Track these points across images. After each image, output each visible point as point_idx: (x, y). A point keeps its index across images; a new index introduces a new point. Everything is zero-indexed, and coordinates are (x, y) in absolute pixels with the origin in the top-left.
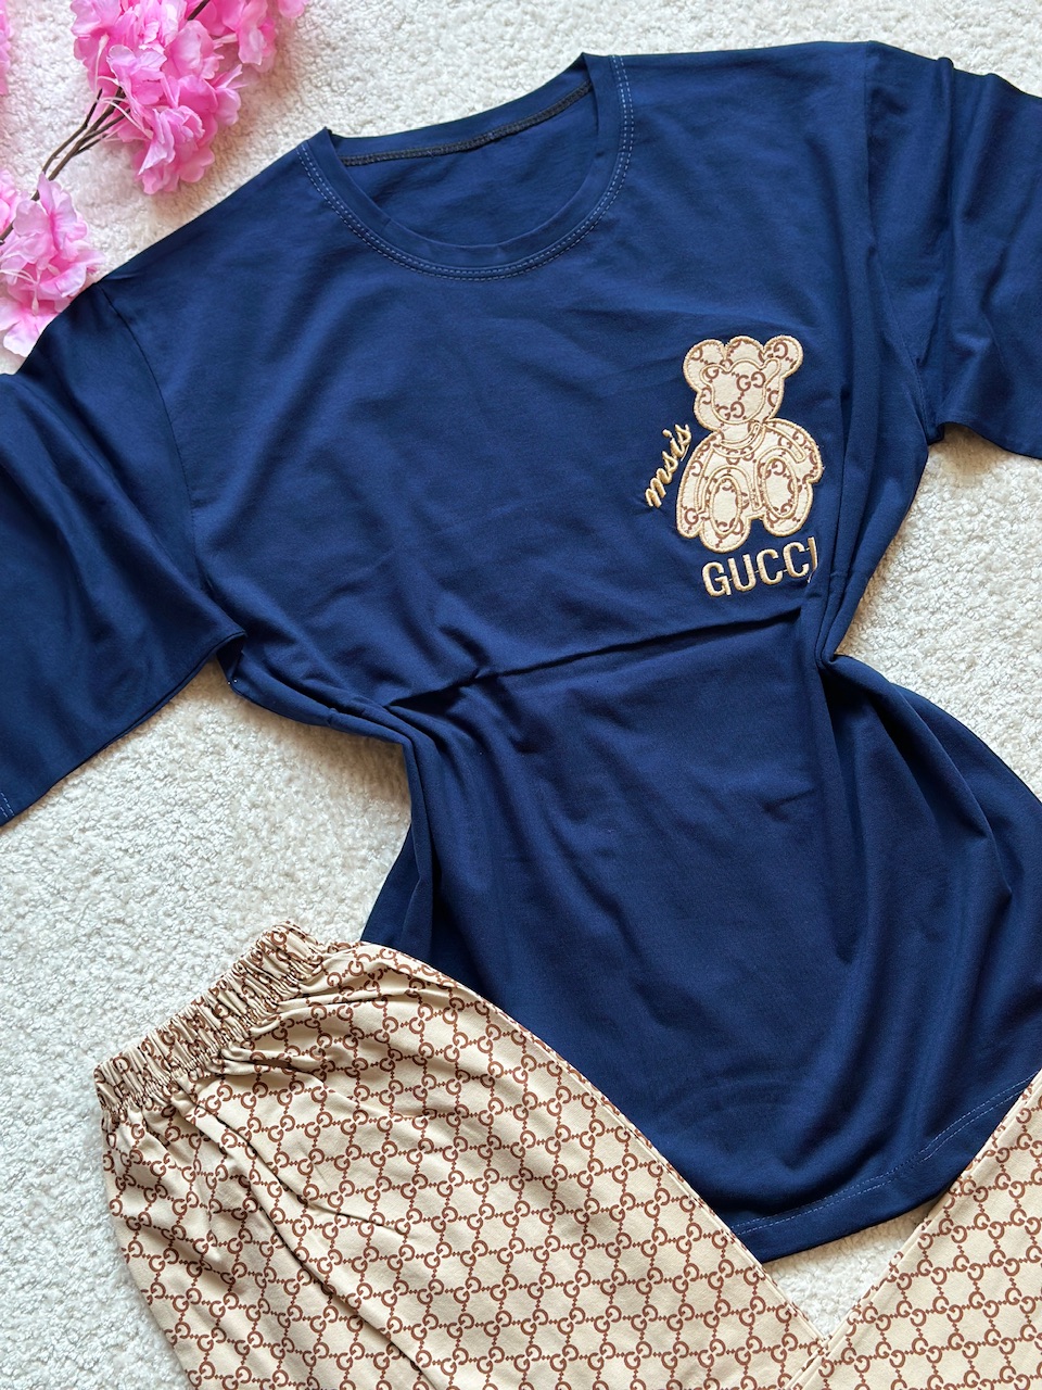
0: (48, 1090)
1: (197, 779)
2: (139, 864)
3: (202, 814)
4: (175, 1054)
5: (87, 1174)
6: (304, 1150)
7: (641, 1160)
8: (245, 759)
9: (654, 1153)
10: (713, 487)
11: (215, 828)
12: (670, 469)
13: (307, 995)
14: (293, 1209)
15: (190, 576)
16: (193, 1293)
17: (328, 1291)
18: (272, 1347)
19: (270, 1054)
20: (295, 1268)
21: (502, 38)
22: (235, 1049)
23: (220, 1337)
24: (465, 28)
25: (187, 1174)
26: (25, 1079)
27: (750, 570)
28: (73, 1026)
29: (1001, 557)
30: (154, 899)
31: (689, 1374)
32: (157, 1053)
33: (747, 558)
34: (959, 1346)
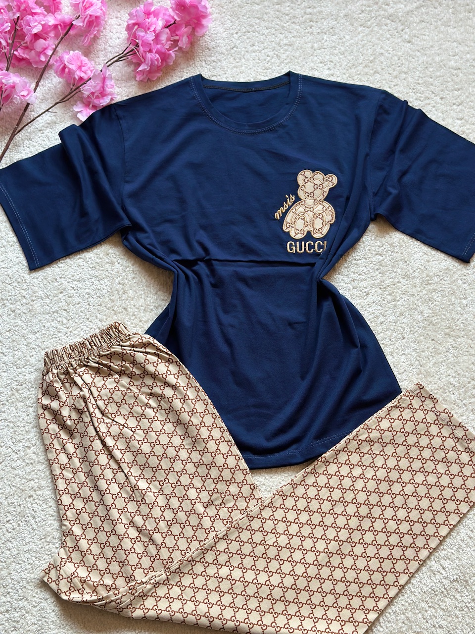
0: (27, 359)
1: (103, 270)
2: (76, 293)
3: (102, 282)
4: (73, 354)
5: (33, 389)
6: (107, 396)
7: (218, 426)
8: (121, 268)
9: (223, 425)
10: (298, 217)
11: (105, 287)
12: (285, 208)
13: (121, 346)
14: (99, 415)
15: (118, 204)
16: (58, 434)
17: (104, 443)
18: (80, 458)
19: (104, 362)
20: (95, 433)
21: (265, 60)
22: (93, 357)
23: (63, 451)
24: (254, 54)
25: (67, 395)
26: (20, 353)
27: (303, 247)
28: (41, 340)
29: (386, 262)
30: (78, 306)
31: (216, 499)
32: (67, 352)
33: (303, 243)
34: (308, 511)
